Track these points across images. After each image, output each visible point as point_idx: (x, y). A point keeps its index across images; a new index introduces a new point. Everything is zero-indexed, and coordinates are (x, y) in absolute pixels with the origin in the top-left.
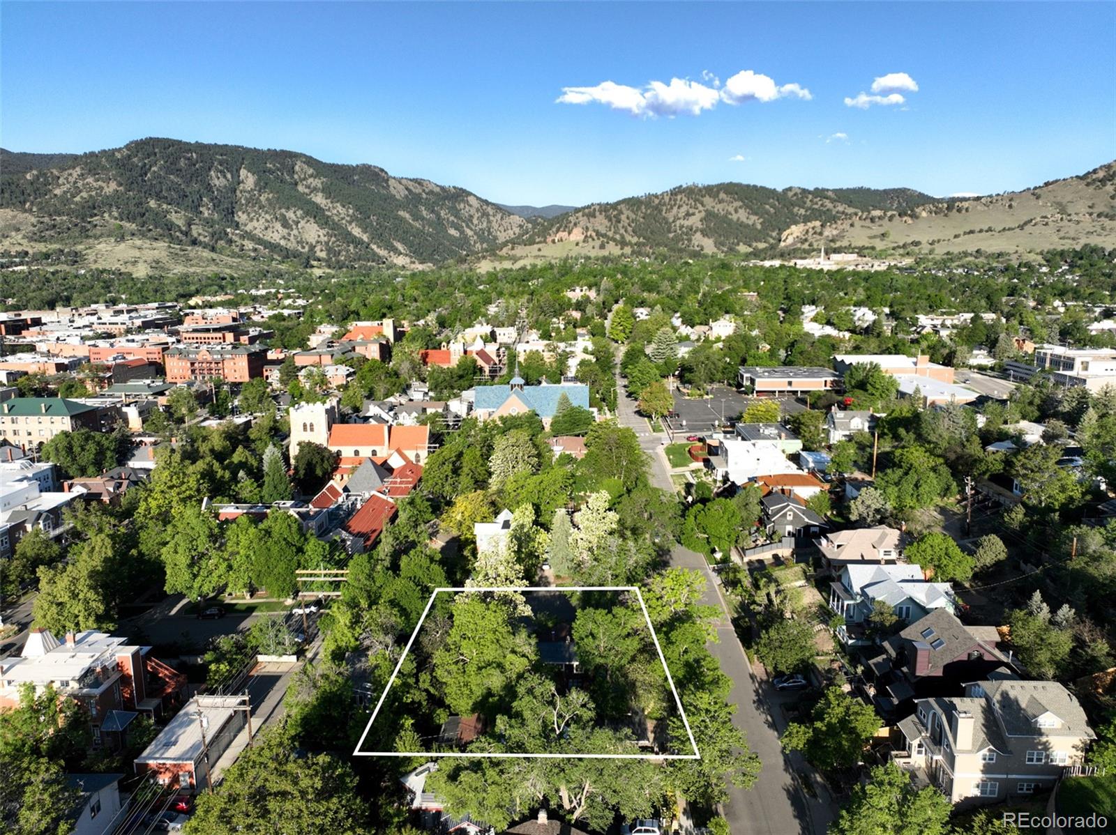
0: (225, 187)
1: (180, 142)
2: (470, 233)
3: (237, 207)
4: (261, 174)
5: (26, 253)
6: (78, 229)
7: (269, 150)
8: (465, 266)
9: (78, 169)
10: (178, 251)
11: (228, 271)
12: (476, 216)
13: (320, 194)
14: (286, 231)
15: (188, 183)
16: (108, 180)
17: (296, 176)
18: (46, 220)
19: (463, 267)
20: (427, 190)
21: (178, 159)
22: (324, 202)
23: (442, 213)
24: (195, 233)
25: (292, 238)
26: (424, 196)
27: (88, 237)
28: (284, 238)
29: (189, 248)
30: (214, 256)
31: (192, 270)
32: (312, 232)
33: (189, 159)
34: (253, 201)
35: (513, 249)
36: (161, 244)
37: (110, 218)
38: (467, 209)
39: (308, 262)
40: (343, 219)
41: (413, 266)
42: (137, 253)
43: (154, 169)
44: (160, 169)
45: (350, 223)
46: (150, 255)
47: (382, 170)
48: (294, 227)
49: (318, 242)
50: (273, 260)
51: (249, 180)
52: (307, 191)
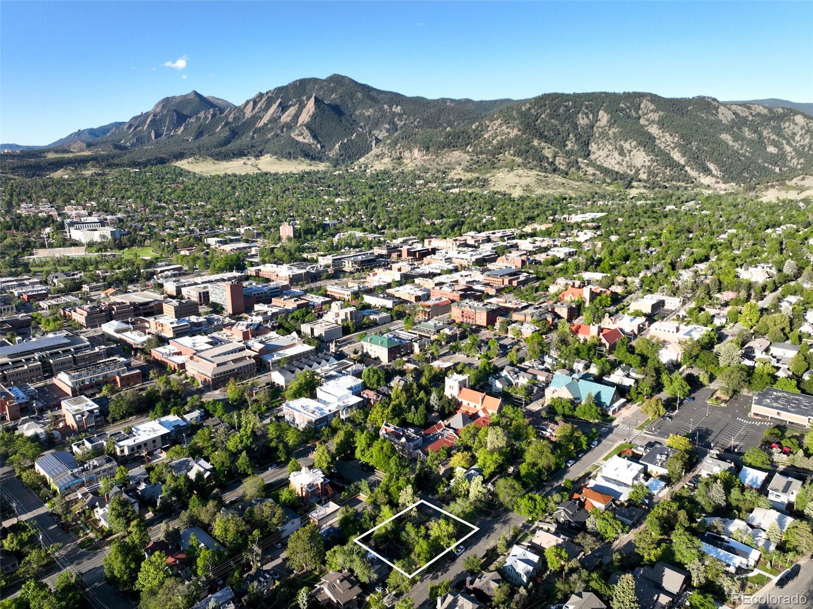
0: (587, 125)
1: (563, 94)
2: (788, 149)
3: (592, 139)
4: (613, 113)
5: (461, 180)
6: (490, 163)
7: (624, 93)
8: (752, 194)
9: (499, 120)
10: (542, 178)
11: (570, 192)
12: (800, 133)
13: (655, 126)
14: (621, 158)
15: (562, 125)
16: (513, 128)
17: (640, 112)
18: (475, 158)
19: (751, 194)
20: (754, 113)
21: (559, 108)
22: (657, 132)
23: (765, 133)
24: (557, 163)
25: (624, 163)
26: (750, 118)
27: (494, 168)
28: (619, 163)
29: (550, 175)
30: (564, 181)
31: (547, 192)
32: (640, 158)
33: (566, 106)
34: (604, 135)
35: (803, 179)
36: (534, 172)
37: (508, 156)
38: (791, 128)
39: (630, 182)
40: (668, 146)
41: (717, 185)
42: (517, 180)
43: (543, 116)
44: (546, 116)
45: (673, 149)
46: (525, 181)
47: (715, 100)
48: (628, 155)
49: (643, 166)
50: (604, 182)
51: (604, 118)
52: (646, 123)
